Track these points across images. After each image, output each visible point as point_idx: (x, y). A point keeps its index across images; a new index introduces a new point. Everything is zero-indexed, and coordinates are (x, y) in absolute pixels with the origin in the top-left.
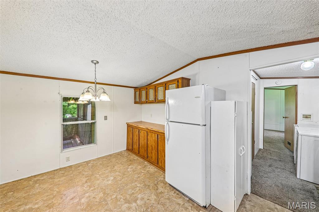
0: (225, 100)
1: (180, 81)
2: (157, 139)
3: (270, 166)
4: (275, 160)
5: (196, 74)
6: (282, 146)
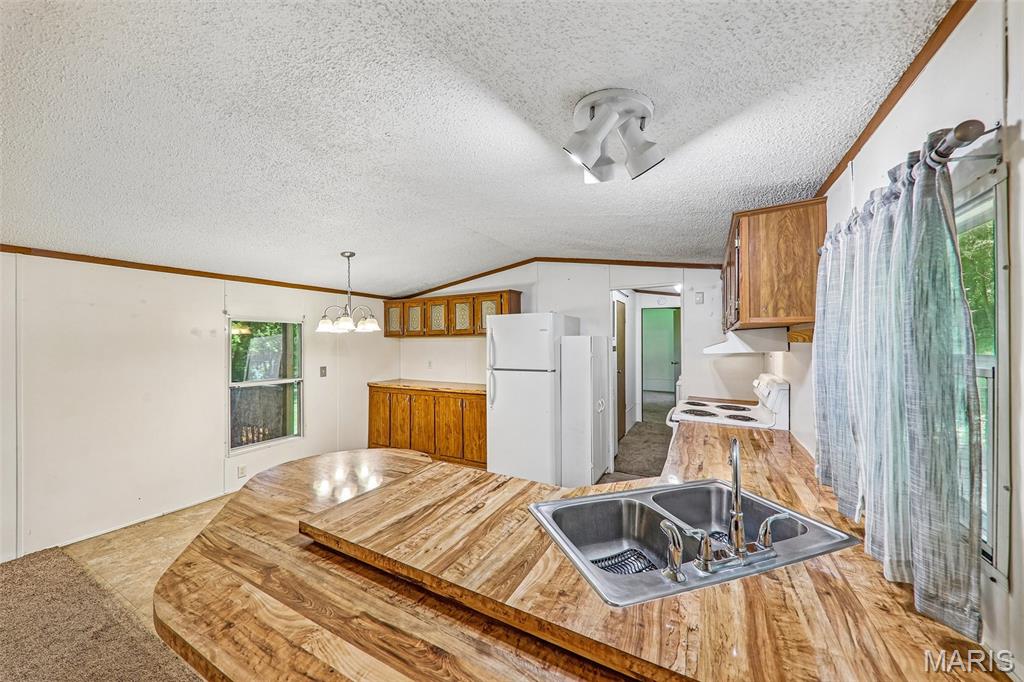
0: (579, 334)
1: (505, 295)
2: (461, 409)
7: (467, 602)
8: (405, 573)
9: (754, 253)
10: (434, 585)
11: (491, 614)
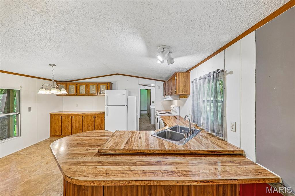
1: (109, 84)
2: (94, 119)
3: (143, 123)
4: (145, 121)
5: (116, 81)
6: (146, 116)
7: (157, 152)
8: (140, 152)
9: (179, 81)
10: (148, 152)
11: (163, 153)
